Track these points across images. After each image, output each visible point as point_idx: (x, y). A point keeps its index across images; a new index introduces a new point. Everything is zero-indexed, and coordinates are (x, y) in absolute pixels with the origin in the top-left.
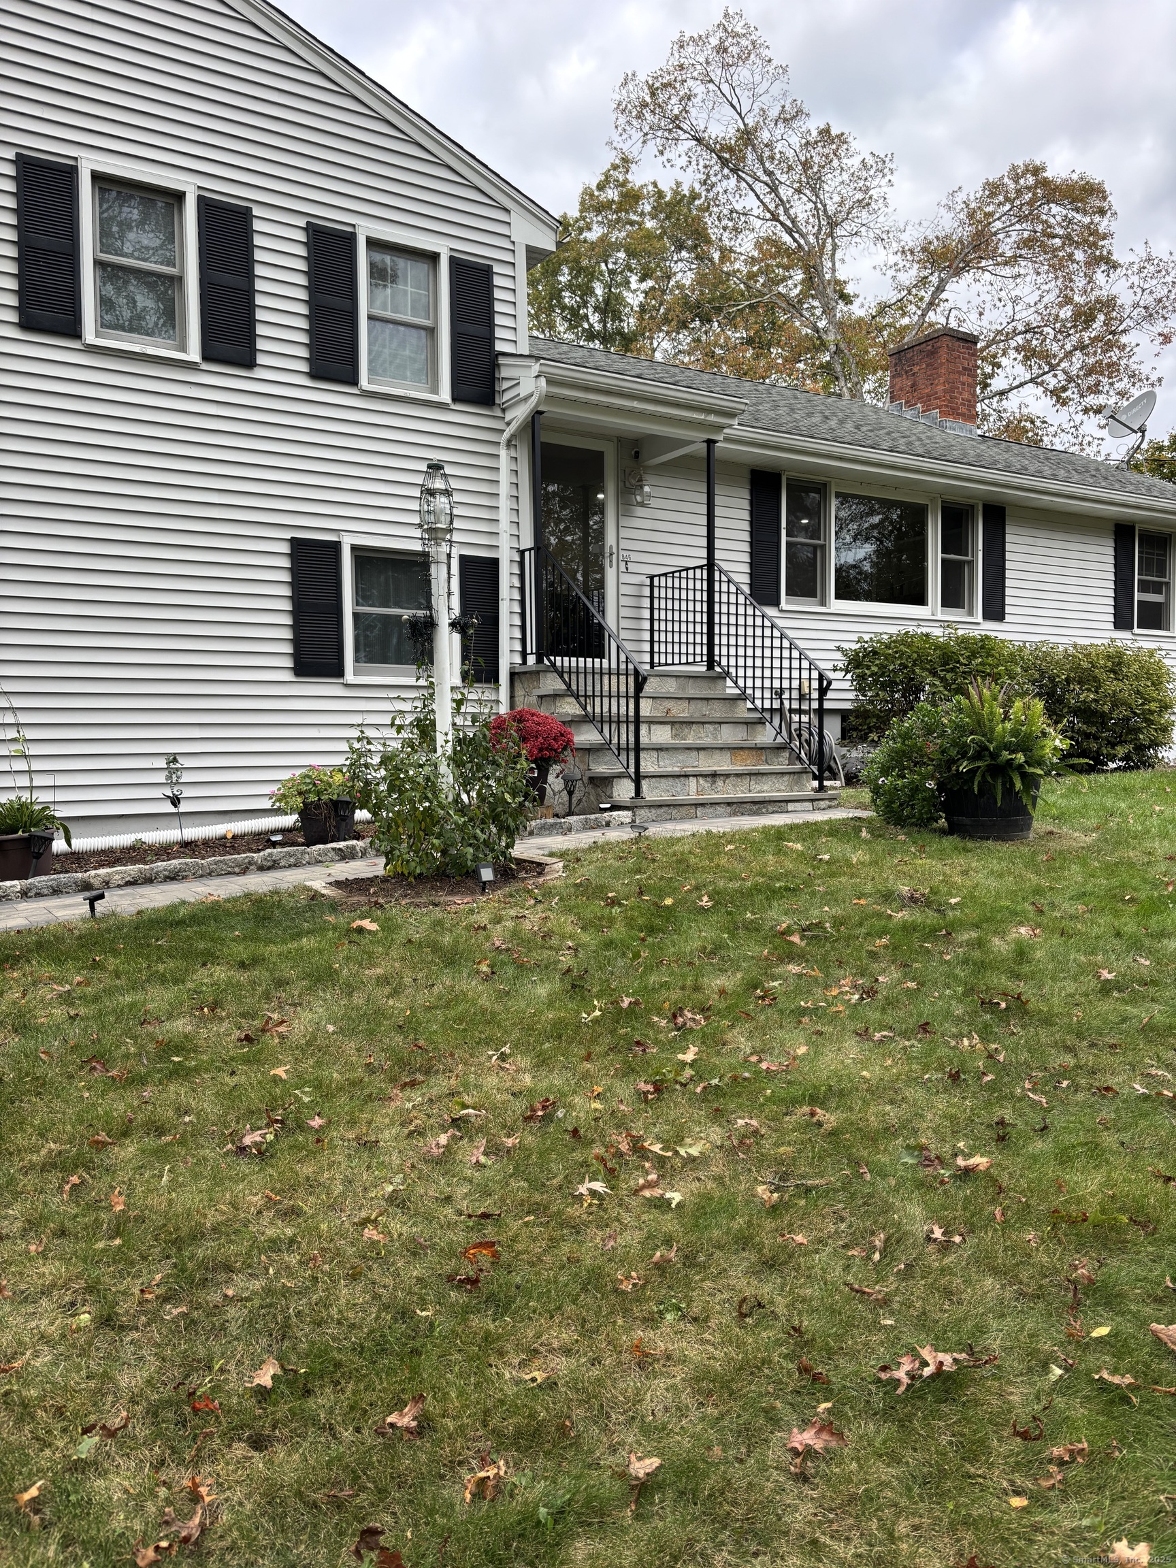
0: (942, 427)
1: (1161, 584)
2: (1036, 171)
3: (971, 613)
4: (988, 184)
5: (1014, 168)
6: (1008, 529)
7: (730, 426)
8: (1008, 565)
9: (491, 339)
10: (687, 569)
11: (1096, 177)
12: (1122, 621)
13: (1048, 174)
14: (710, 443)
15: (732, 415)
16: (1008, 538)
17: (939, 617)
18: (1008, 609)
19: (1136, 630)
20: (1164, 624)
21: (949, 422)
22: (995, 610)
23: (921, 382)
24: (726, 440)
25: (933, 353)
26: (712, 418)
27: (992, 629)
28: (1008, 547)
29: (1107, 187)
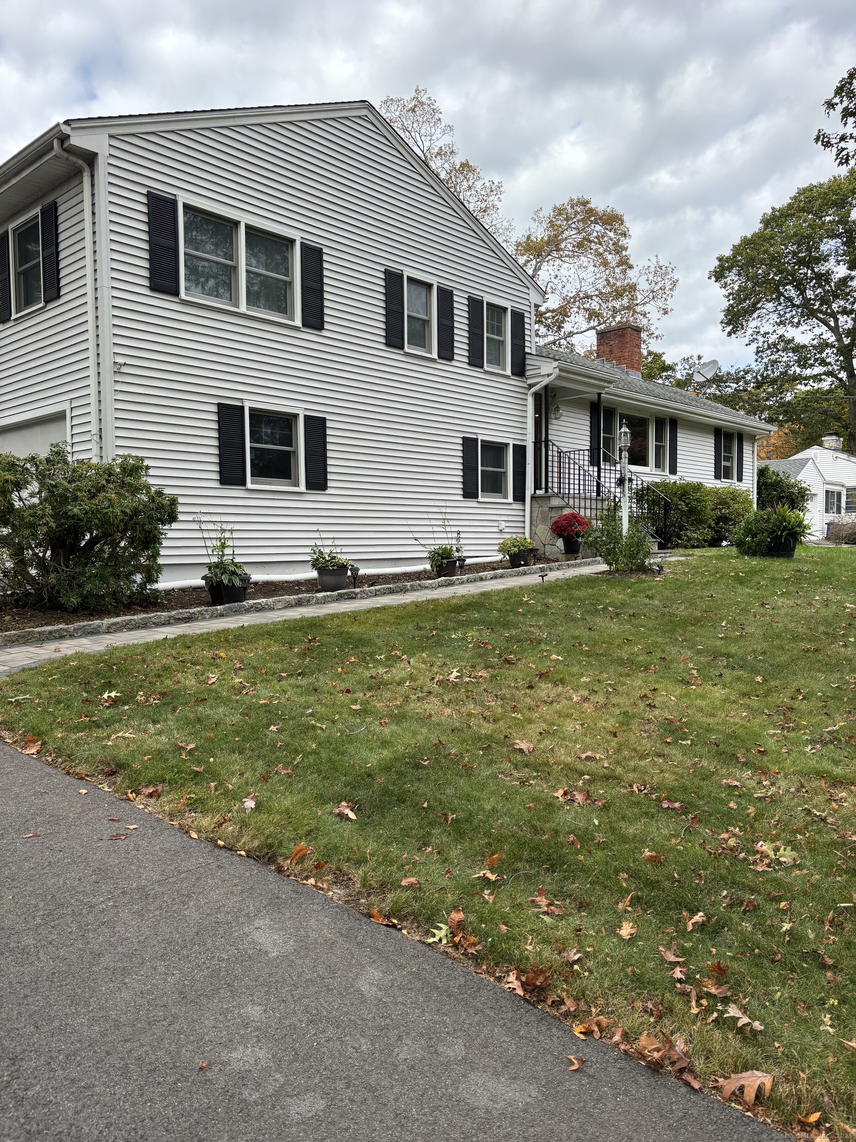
0: (627, 373)
1: (729, 457)
2: (585, 203)
3: (663, 471)
4: (555, 208)
5: (572, 200)
6: (678, 431)
7: (608, 387)
8: (678, 448)
9: (524, 346)
10: (579, 450)
11: (619, 211)
12: (717, 476)
13: (592, 205)
14: (599, 394)
15: (611, 383)
16: (678, 435)
17: (654, 473)
18: (678, 469)
19: (723, 480)
20: (730, 476)
21: (630, 371)
22: (673, 471)
23: (615, 350)
24: (606, 393)
25: (622, 336)
26: (602, 383)
27: (673, 478)
28: (678, 439)
29: (625, 218)
